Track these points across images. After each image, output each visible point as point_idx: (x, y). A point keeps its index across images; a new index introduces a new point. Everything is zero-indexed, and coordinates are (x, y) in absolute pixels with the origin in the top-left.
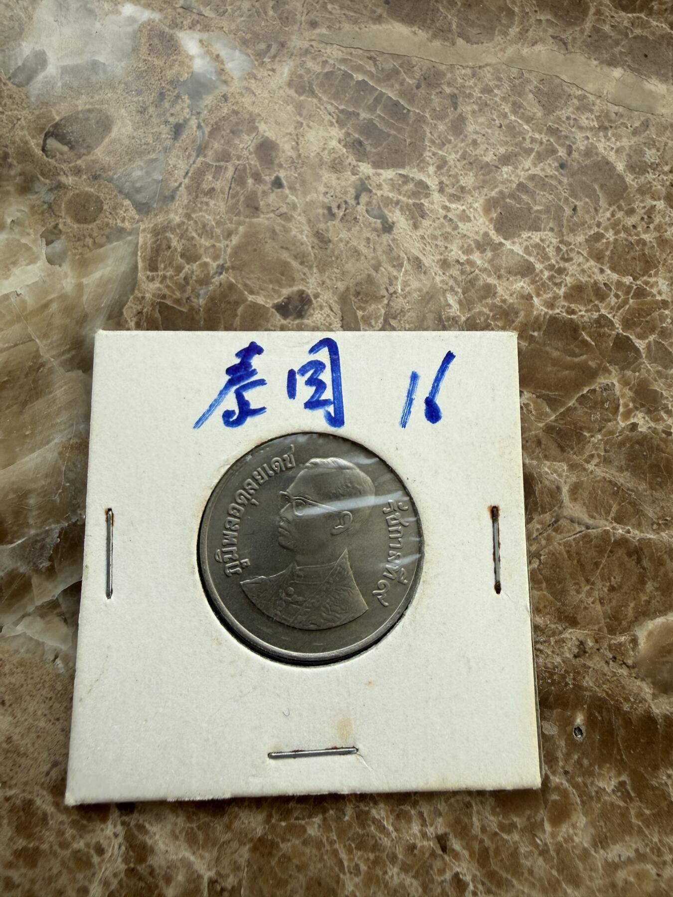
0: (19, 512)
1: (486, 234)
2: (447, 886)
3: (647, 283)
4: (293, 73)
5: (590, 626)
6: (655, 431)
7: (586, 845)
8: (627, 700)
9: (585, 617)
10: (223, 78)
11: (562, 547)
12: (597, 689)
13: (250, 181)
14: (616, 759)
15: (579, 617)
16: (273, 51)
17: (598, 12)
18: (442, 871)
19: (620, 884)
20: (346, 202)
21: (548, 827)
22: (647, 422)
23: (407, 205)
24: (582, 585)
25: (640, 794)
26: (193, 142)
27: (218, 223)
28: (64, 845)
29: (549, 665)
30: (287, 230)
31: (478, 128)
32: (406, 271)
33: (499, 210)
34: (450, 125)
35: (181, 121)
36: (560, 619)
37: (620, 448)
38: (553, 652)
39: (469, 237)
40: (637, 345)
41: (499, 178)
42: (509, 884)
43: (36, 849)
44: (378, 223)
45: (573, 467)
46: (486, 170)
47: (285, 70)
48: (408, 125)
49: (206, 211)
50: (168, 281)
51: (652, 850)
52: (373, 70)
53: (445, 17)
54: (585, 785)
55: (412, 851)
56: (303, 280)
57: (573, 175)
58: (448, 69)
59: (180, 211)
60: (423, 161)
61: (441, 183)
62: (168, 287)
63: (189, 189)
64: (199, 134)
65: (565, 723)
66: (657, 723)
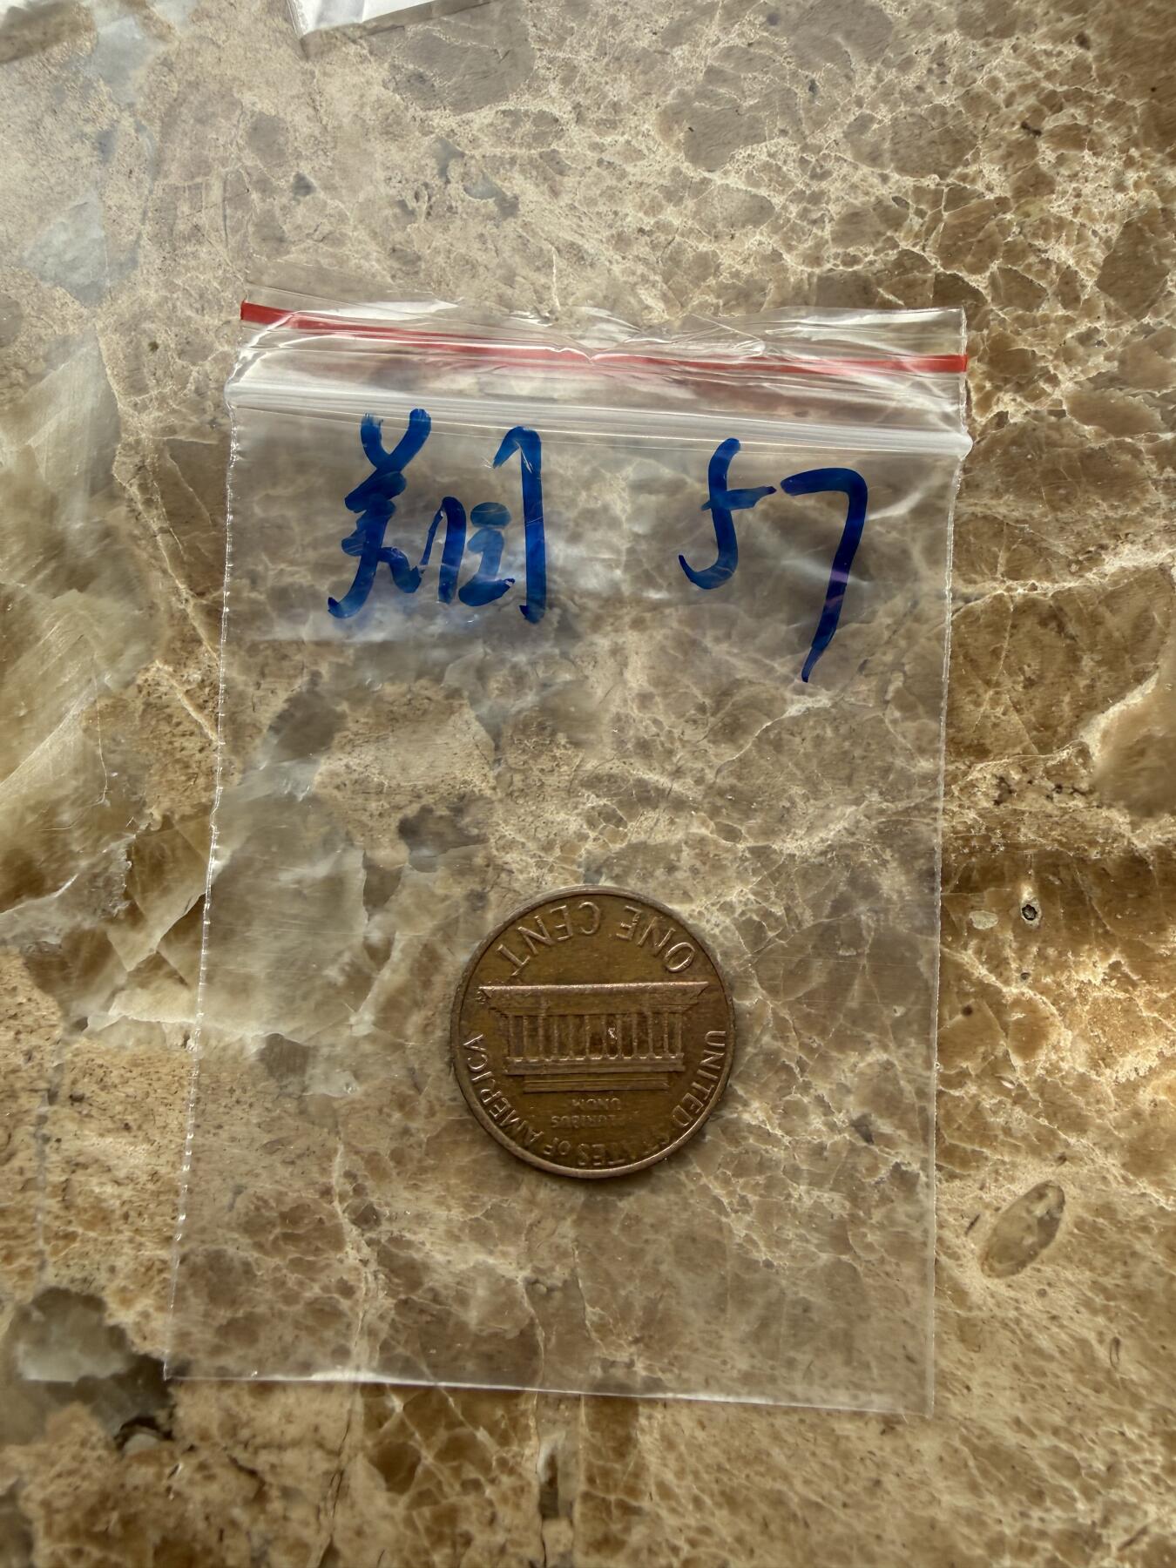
0: (51, 837)
1: (676, 172)
2: (886, 1187)
3: (964, 178)
5: (1010, 751)
6: (1037, 416)
7: (1082, 1070)
8: (1093, 843)
9: (997, 740)
12: (1043, 841)
13: (255, 196)
14: (1097, 935)
15: (987, 741)
18: (873, 1170)
19: (1147, 1108)
20: (426, 185)
21: (1017, 1061)
22: (1021, 405)
23: (531, 160)
24: (981, 691)
25: (1144, 976)
26: (138, 157)
27: (224, 282)
28: (291, 1298)
29: (960, 828)
30: (341, 261)
32: (560, 271)
33: (686, 125)
35: (106, 128)
36: (959, 754)
37: (987, 459)
38: (960, 806)
39: (649, 185)
40: (973, 284)
41: (672, 70)
42: (979, 1158)
43: (250, 1317)
44: (491, 205)
46: (646, 64)
48: (492, 23)
49: (197, 268)
50: (170, 402)
54: (1059, 985)
55: (821, 1154)
57: (794, 28)
59: (153, 279)
60: (536, 77)
61: (577, 106)
62: (174, 411)
63: (156, 239)
64: (144, 140)
65: (1006, 905)
66: (1147, 864)
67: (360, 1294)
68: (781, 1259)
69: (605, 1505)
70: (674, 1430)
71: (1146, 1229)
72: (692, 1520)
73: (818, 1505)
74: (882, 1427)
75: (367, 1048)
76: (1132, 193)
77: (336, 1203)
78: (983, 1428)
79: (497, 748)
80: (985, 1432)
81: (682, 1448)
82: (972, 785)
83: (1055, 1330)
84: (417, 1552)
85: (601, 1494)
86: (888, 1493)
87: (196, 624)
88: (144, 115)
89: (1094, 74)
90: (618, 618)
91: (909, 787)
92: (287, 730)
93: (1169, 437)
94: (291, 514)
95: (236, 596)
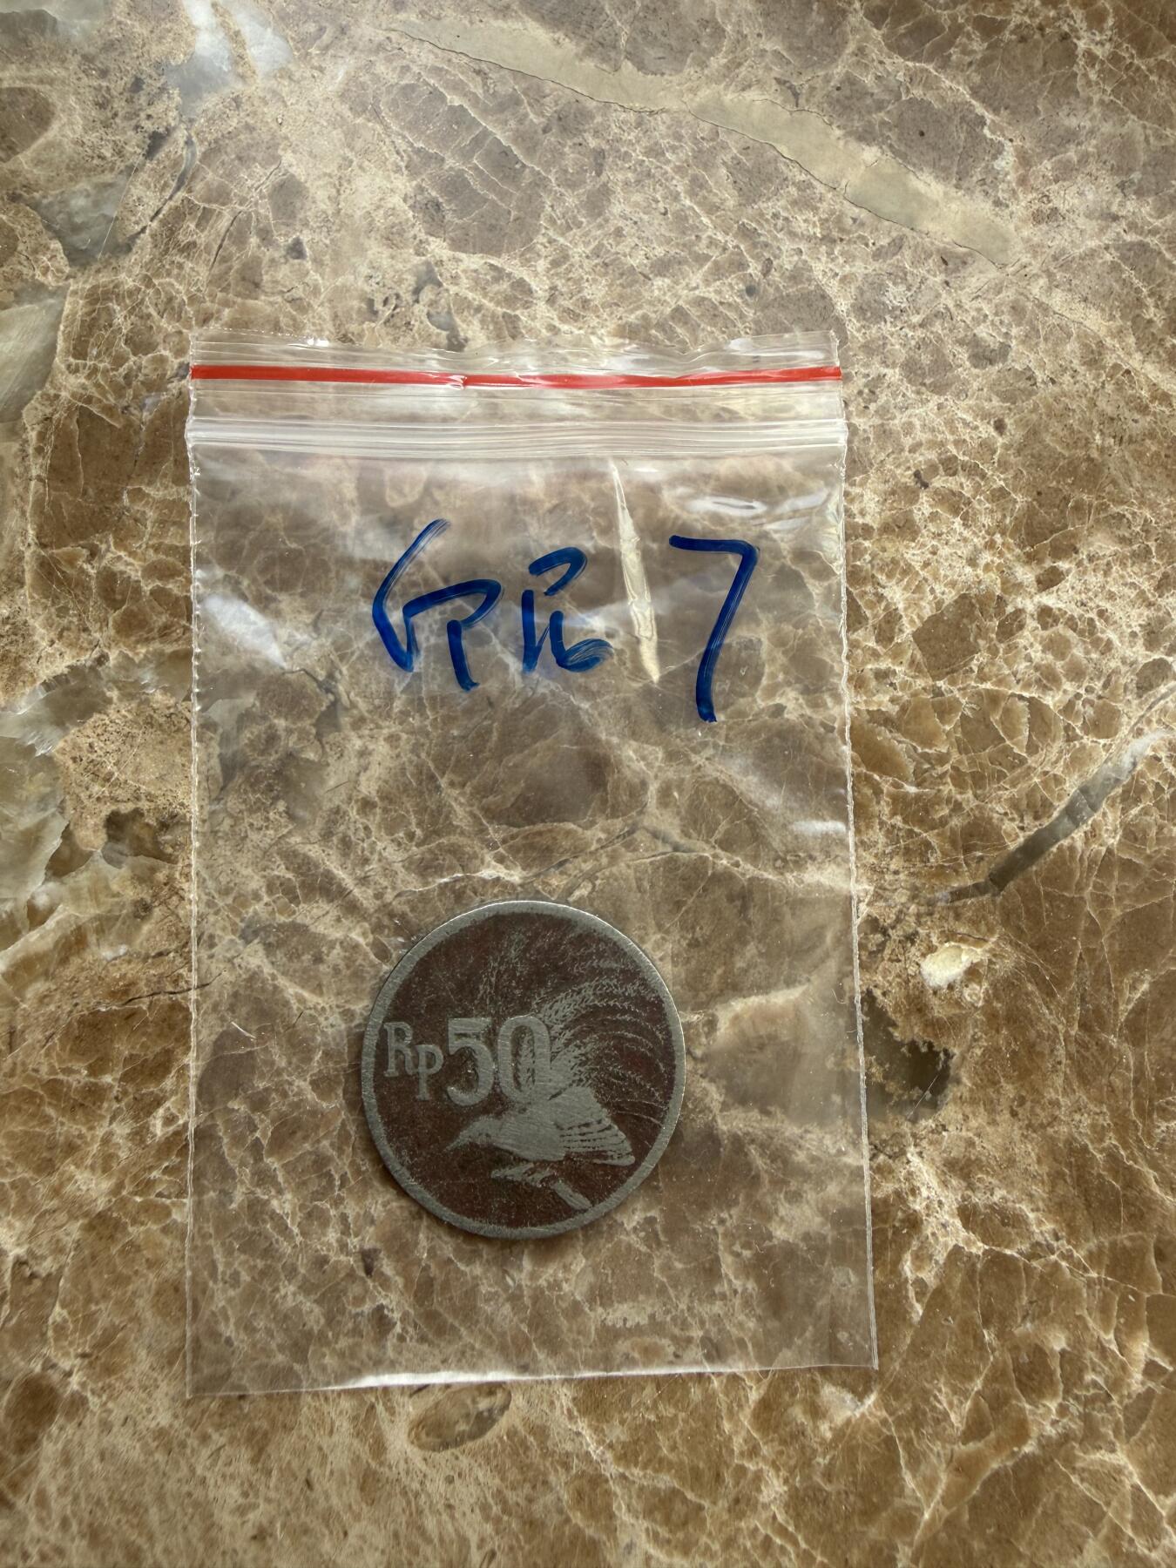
2: (363, 1321)
4: (352, 79)
6: (809, 722)
7: (578, 1298)
10: (240, 70)
11: (631, 872)
13: (254, 240)
16: (326, 38)
17: (861, 51)
18: (359, 1301)
19: (618, 1358)
20: (398, 296)
21: (527, 1264)
22: (801, 706)
23: (493, 315)
24: (651, 931)
25: (672, 1241)
26: (175, 165)
27: (193, 299)
30: (297, 326)
31: (628, 210)
34: (584, 198)
35: (161, 130)
37: (749, 738)
40: (810, 586)
41: (647, 295)
42: (454, 1334)
44: (443, 336)
45: (672, 756)
46: (629, 280)
47: (340, 72)
48: (518, 188)
49: (177, 277)
50: (99, 376)
51: (674, 1319)
52: (480, 92)
53: (612, 24)
55: (322, 1266)
57: (765, 307)
58: (598, 109)
59: (137, 270)
60: (530, 250)
61: (554, 288)
62: (98, 385)
63: (156, 238)
64: (187, 153)
66: (720, 1145)
68: (241, 1341)
70: (77, 1449)
71: (567, 1466)
72: (53, 1536)
74: (255, 1533)
76: (980, 572)
79: (222, 789)
81: (76, 1468)
83: (445, 1517)
87: (27, 568)
88: (198, 134)
89: (996, 457)
90: (378, 727)
92: (57, 691)
93: (912, 790)
94: (151, 514)
95: (71, 561)
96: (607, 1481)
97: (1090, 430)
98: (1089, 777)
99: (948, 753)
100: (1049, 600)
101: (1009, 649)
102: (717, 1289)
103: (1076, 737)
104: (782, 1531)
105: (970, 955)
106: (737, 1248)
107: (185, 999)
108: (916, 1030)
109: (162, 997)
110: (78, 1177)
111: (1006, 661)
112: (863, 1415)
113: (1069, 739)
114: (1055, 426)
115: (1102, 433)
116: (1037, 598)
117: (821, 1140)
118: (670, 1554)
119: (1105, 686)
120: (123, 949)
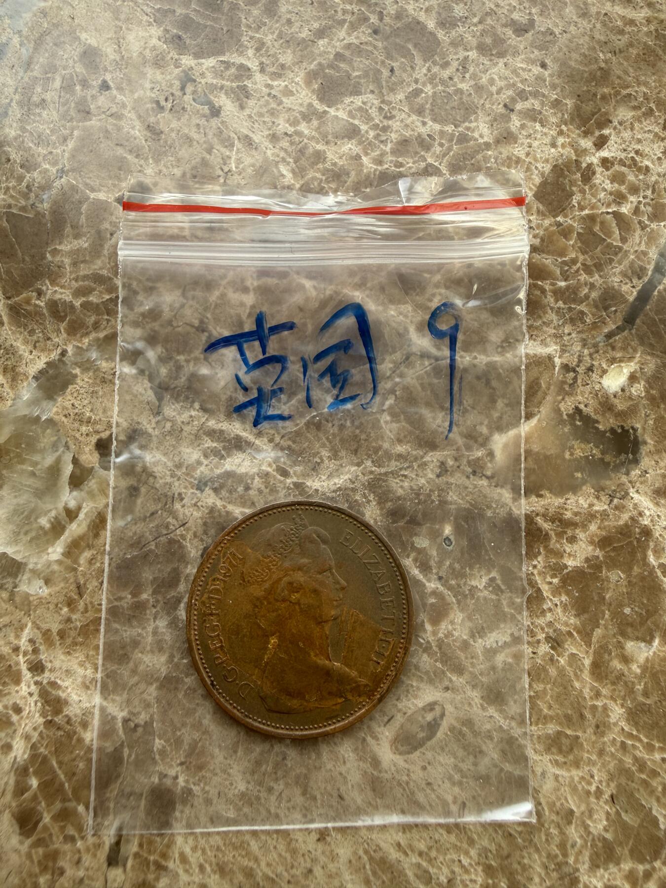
1: (310, 105)
3: (468, 129)
5: (449, 448)
7: (465, 637)
8: (489, 507)
11: (415, 381)
12: (461, 501)
13: (78, 88)
14: (485, 560)
15: (437, 441)
19: (500, 665)
20: (173, 94)
23: (232, 88)
25: (510, 588)
26: (19, 59)
27: (53, 131)
29: (415, 487)
30: (119, 129)
31: (290, 8)
32: (238, 149)
33: (320, 81)
34: (263, 8)
35: (4, 42)
36: (420, 445)
38: (417, 475)
39: (294, 110)
41: (317, 51)
44: (206, 109)
46: (303, 46)
48: (223, 14)
49: (39, 122)
50: (11, 191)
51: (526, 632)
54: (459, 586)
56: (140, 171)
57: (387, 38)
60: (242, 46)
61: (262, 63)
62: (12, 197)
63: (20, 104)
64: (24, 50)
65: (435, 535)
66: (519, 522)
67: (25, 713)
69: (147, 862)
71: (491, 738)
72: (197, 878)
73: (273, 880)
74: (318, 836)
75: (56, 567)
76: (560, 149)
77: (21, 657)
78: (378, 846)
79: (159, 407)
80: (379, 848)
82: (425, 464)
83: (428, 791)
84: (31, 875)
85: (145, 855)
86: (316, 878)
87: (3, 314)
88: (27, 38)
89: (547, 83)
91: (390, 460)
92: (42, 379)
93: (563, 284)
94: (67, 261)
95: (28, 301)
96: (517, 739)
97: (596, 52)
98: (662, 246)
99: (577, 257)
100: (605, 153)
101: (591, 188)
102: (545, 607)
103: (647, 226)
104: (630, 736)
105: (628, 369)
106: (549, 579)
107: (176, 535)
108: (611, 421)
109: (162, 539)
110: (145, 659)
111: (592, 195)
112: (654, 653)
113: (643, 229)
114: (575, 56)
115: (603, 52)
116: (597, 155)
117: (577, 501)
118: (569, 771)
119: (653, 192)
120: (129, 518)
